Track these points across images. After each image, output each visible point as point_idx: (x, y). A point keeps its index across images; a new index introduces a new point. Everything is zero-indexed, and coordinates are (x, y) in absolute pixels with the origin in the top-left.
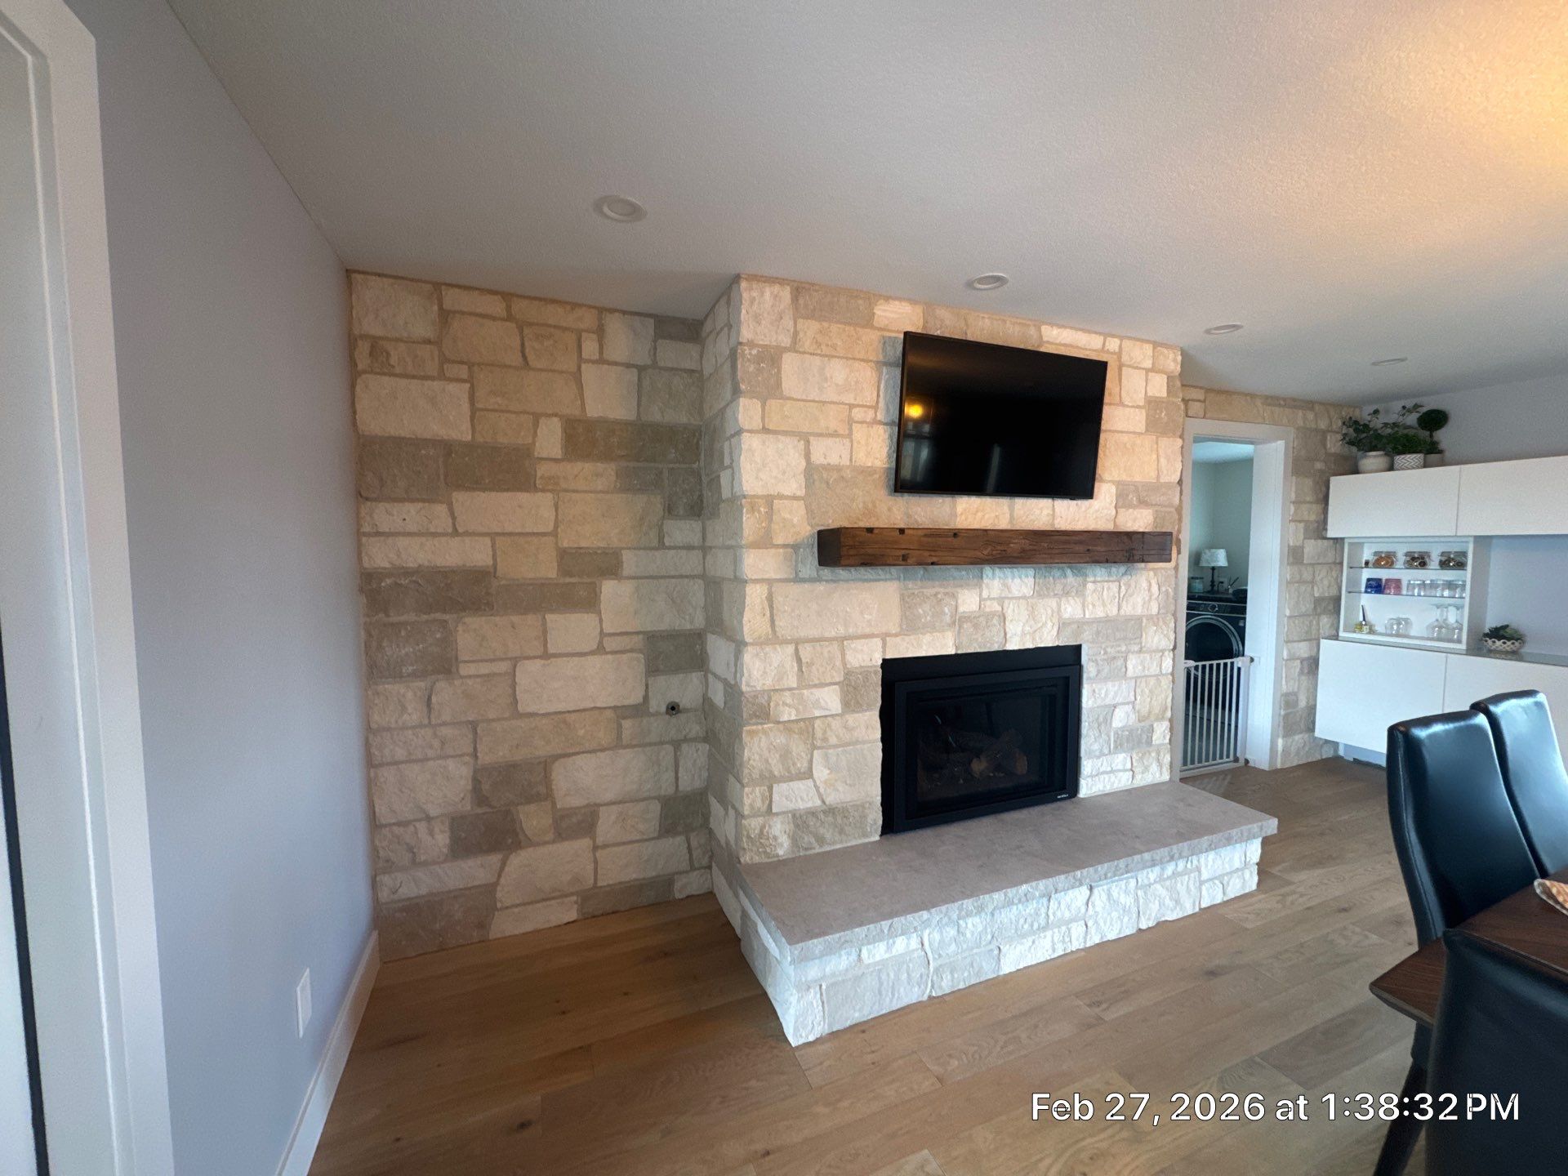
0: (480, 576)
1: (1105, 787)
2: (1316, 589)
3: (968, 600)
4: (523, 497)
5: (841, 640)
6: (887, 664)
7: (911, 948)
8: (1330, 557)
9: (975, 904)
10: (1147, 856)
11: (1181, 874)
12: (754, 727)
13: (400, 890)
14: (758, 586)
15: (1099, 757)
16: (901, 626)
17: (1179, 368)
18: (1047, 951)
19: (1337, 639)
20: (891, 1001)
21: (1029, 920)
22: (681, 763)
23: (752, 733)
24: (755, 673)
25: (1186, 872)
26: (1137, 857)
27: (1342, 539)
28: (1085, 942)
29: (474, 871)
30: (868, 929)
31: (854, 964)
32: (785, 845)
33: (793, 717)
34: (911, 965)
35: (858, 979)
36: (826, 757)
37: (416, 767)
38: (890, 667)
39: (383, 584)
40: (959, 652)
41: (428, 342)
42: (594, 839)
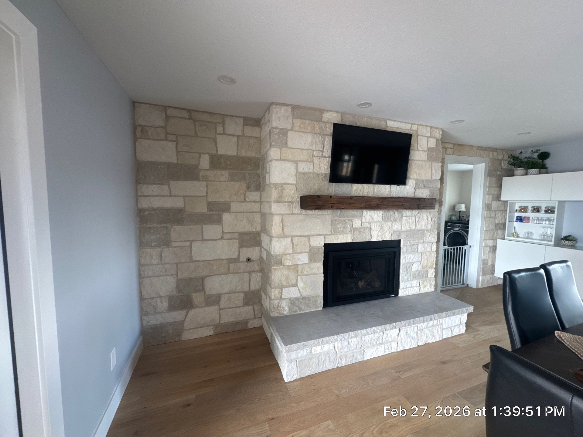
0: (179, 211)
1: (409, 292)
2: (496, 220)
3: (357, 223)
4: (195, 183)
5: (308, 236)
6: (326, 246)
7: (330, 349)
8: (502, 208)
9: (355, 334)
10: (421, 318)
11: (435, 326)
12: (276, 267)
13: (150, 322)
14: (278, 216)
15: (406, 282)
16: (331, 232)
17: (441, 136)
18: (382, 352)
19: (504, 239)
20: (323, 367)
21: (376, 341)
22: (252, 279)
23: (275, 270)
24: (276, 247)
25: (437, 325)
26: (417, 319)
27: (507, 201)
28: (397, 349)
29: (177, 316)
30: (314, 341)
31: (309, 354)
32: (287, 310)
33: (290, 264)
34: (330, 355)
35: (310, 359)
36: (302, 279)
37: (156, 279)
38: (327, 247)
39: (145, 214)
40: (353, 241)
41: (162, 127)
42: (219, 306)
